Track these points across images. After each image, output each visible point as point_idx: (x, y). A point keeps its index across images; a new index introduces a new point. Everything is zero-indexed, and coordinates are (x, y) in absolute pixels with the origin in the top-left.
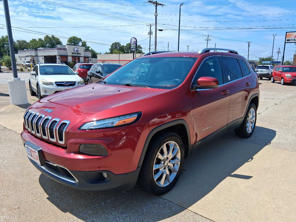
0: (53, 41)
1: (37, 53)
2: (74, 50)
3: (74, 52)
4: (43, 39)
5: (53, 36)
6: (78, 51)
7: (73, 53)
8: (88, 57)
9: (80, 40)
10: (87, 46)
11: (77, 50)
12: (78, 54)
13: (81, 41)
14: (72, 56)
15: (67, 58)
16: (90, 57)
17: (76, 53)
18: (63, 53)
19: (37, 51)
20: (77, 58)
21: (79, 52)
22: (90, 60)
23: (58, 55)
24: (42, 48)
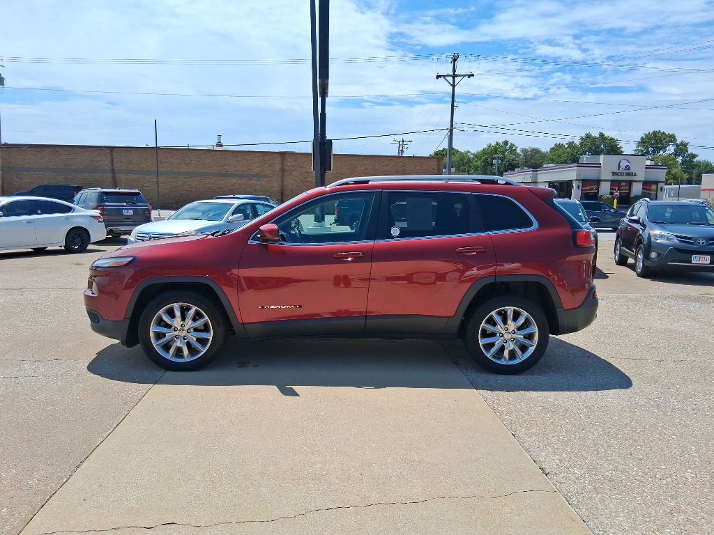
0: (599, 146)
1: (536, 177)
2: (619, 167)
3: (617, 171)
4: (577, 142)
5: (602, 135)
6: (629, 169)
7: (616, 174)
8: (656, 183)
9: (672, 138)
10: (689, 152)
11: (626, 167)
12: (628, 174)
13: (675, 140)
14: (612, 182)
15: (599, 185)
16: (660, 182)
17: (622, 174)
18: (590, 173)
19: (537, 171)
20: (624, 184)
21: (631, 171)
22: (661, 189)
23: (576, 180)
24: (552, 165)
